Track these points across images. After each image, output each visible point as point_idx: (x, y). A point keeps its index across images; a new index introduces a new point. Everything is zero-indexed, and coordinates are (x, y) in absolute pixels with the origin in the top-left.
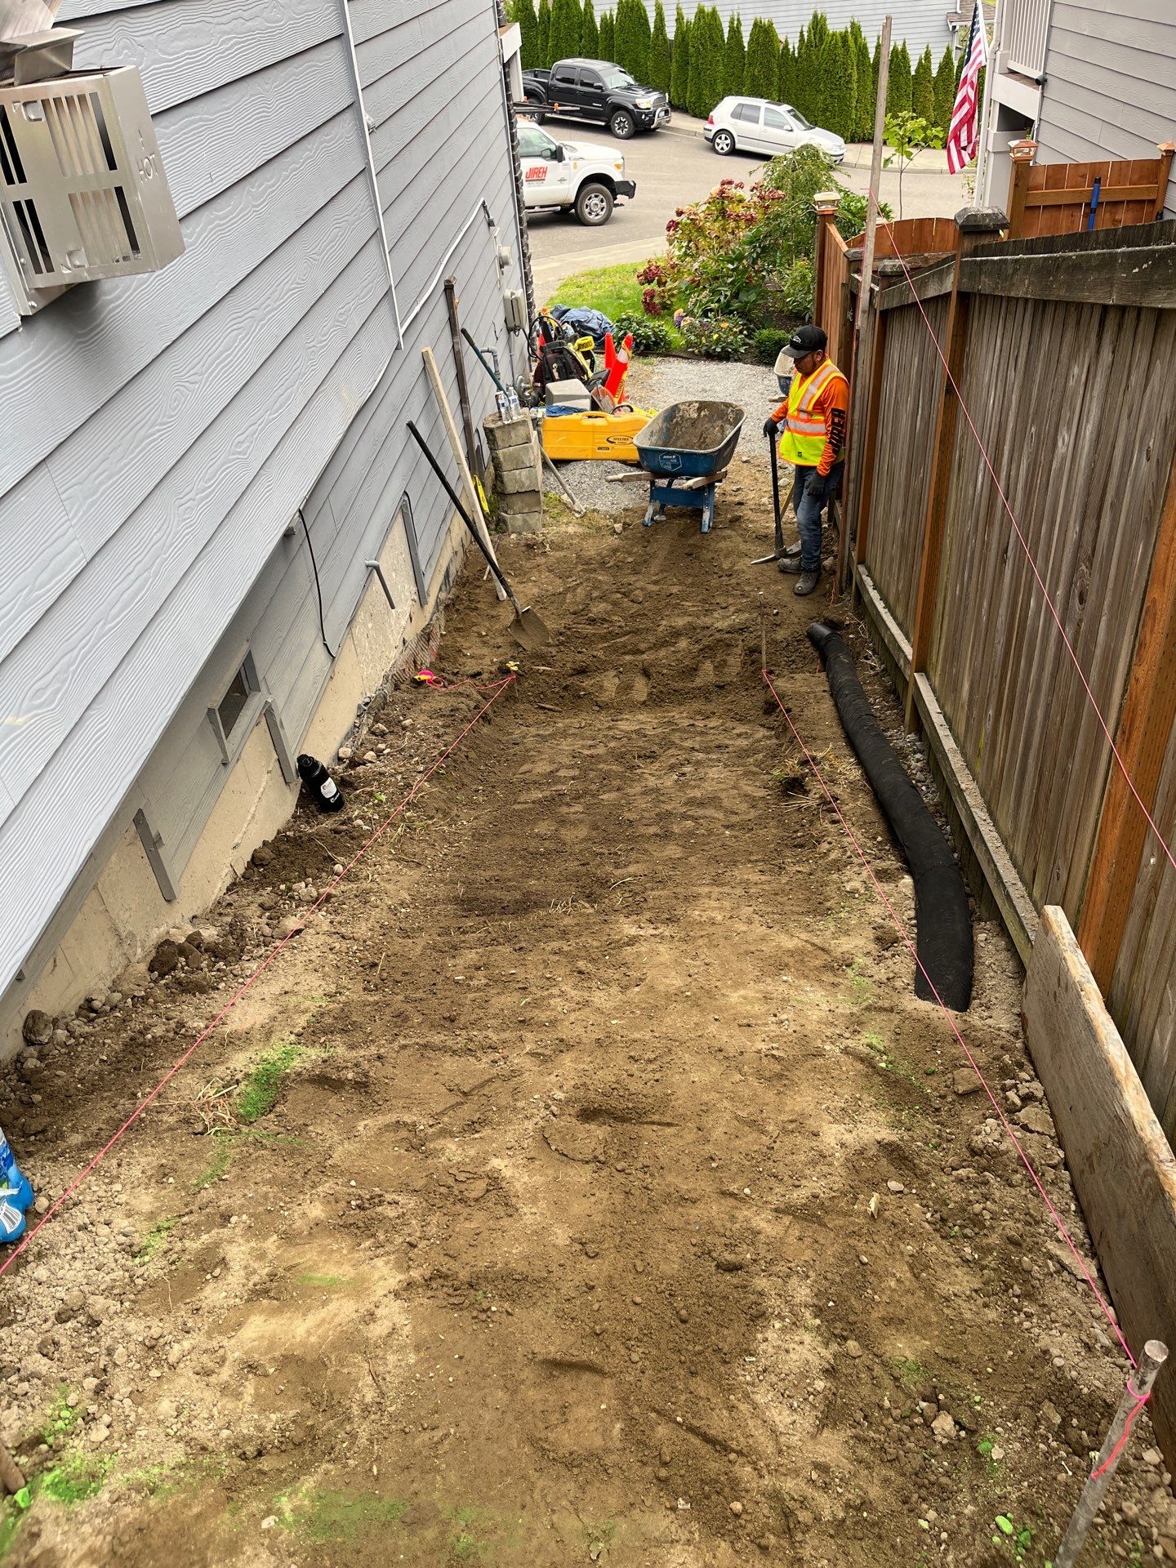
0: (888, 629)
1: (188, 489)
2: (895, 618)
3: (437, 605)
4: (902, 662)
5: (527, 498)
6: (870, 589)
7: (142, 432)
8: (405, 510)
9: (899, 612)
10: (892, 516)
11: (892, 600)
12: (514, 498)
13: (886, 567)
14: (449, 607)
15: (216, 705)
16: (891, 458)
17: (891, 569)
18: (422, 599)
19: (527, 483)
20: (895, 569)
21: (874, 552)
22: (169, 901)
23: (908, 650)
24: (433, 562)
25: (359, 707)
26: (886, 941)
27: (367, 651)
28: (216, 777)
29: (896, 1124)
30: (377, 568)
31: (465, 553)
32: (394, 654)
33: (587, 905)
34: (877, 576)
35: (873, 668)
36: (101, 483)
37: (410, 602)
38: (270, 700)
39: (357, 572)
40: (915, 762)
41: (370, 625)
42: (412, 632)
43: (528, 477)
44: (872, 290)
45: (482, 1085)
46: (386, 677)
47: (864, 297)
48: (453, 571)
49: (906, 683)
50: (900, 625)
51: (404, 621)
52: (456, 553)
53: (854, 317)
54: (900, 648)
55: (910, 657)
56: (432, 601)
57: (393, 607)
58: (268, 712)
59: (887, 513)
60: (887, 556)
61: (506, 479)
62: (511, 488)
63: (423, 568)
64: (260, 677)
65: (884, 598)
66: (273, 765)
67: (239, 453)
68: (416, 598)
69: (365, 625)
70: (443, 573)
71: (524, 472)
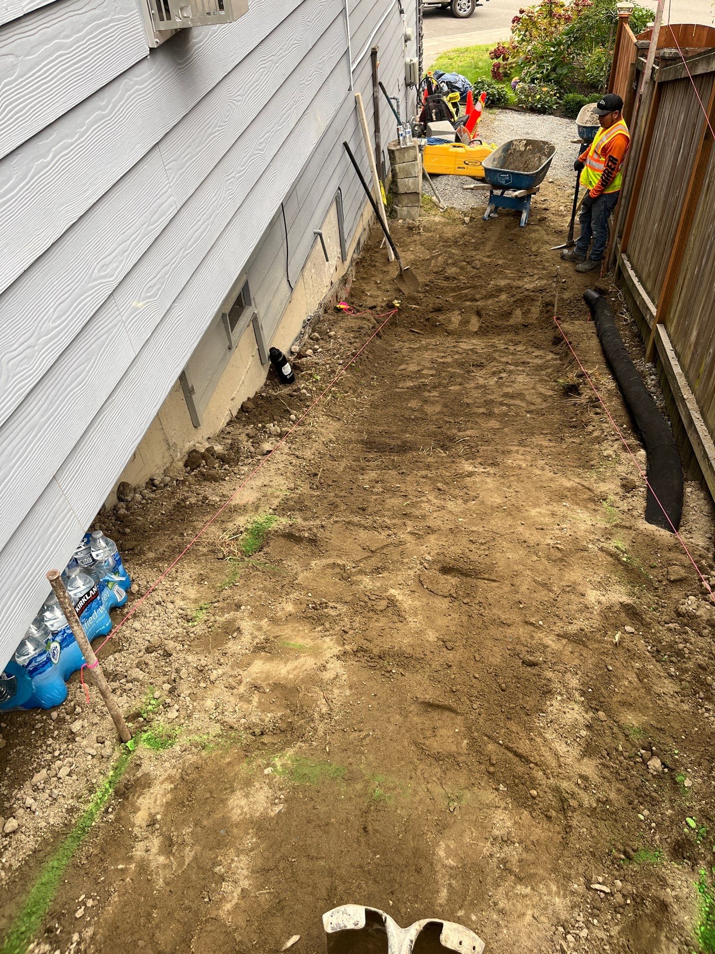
0: (640, 295)
1: (231, 170)
2: (645, 288)
3: (351, 262)
4: (648, 317)
5: (411, 197)
6: (629, 270)
7: (209, 131)
8: (338, 200)
9: (649, 285)
10: (651, 221)
11: (644, 276)
12: (404, 197)
13: (642, 255)
14: (358, 264)
15: (227, 312)
16: (655, 182)
17: (646, 256)
18: (343, 258)
19: (412, 187)
20: (649, 256)
21: (634, 245)
22: (195, 427)
23: (654, 310)
24: (352, 234)
25: (304, 322)
26: (628, 487)
27: (311, 287)
28: (225, 355)
29: (631, 594)
30: (320, 235)
31: (370, 230)
32: (325, 290)
33: (442, 451)
34: (635, 261)
35: (626, 320)
36: (187, 161)
37: (336, 258)
38: (256, 312)
39: (309, 236)
40: (651, 381)
41: (313, 271)
42: (336, 278)
43: (414, 183)
44: (653, 69)
45: (383, 548)
46: (320, 304)
47: (647, 73)
48: (362, 241)
49: (649, 330)
50: (648, 293)
51: (332, 270)
52: (365, 229)
53: (637, 87)
54: (648, 308)
55: (655, 314)
56: (349, 259)
57: (327, 261)
58: (255, 320)
59: (647, 219)
60: (644, 248)
61: (399, 184)
62: (402, 190)
63: (346, 237)
64: (252, 297)
65: (638, 275)
66: (256, 353)
67: (260, 150)
68: (340, 256)
69: (310, 270)
70: (356, 242)
71: (411, 180)
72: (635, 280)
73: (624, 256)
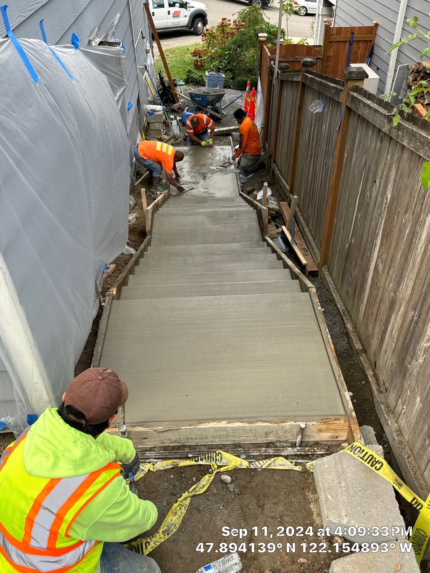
0: (282, 182)
2: (284, 179)
4: (286, 191)
6: (277, 170)
9: (286, 177)
16: (283, 128)
17: (283, 164)
21: (278, 159)
34: (279, 166)
44: (278, 72)
47: (275, 74)
49: (287, 197)
50: (286, 181)
53: (272, 79)
54: (286, 187)
55: (288, 189)
59: (282, 147)
60: (282, 160)
65: (281, 173)
72: (280, 175)
73: (274, 164)
